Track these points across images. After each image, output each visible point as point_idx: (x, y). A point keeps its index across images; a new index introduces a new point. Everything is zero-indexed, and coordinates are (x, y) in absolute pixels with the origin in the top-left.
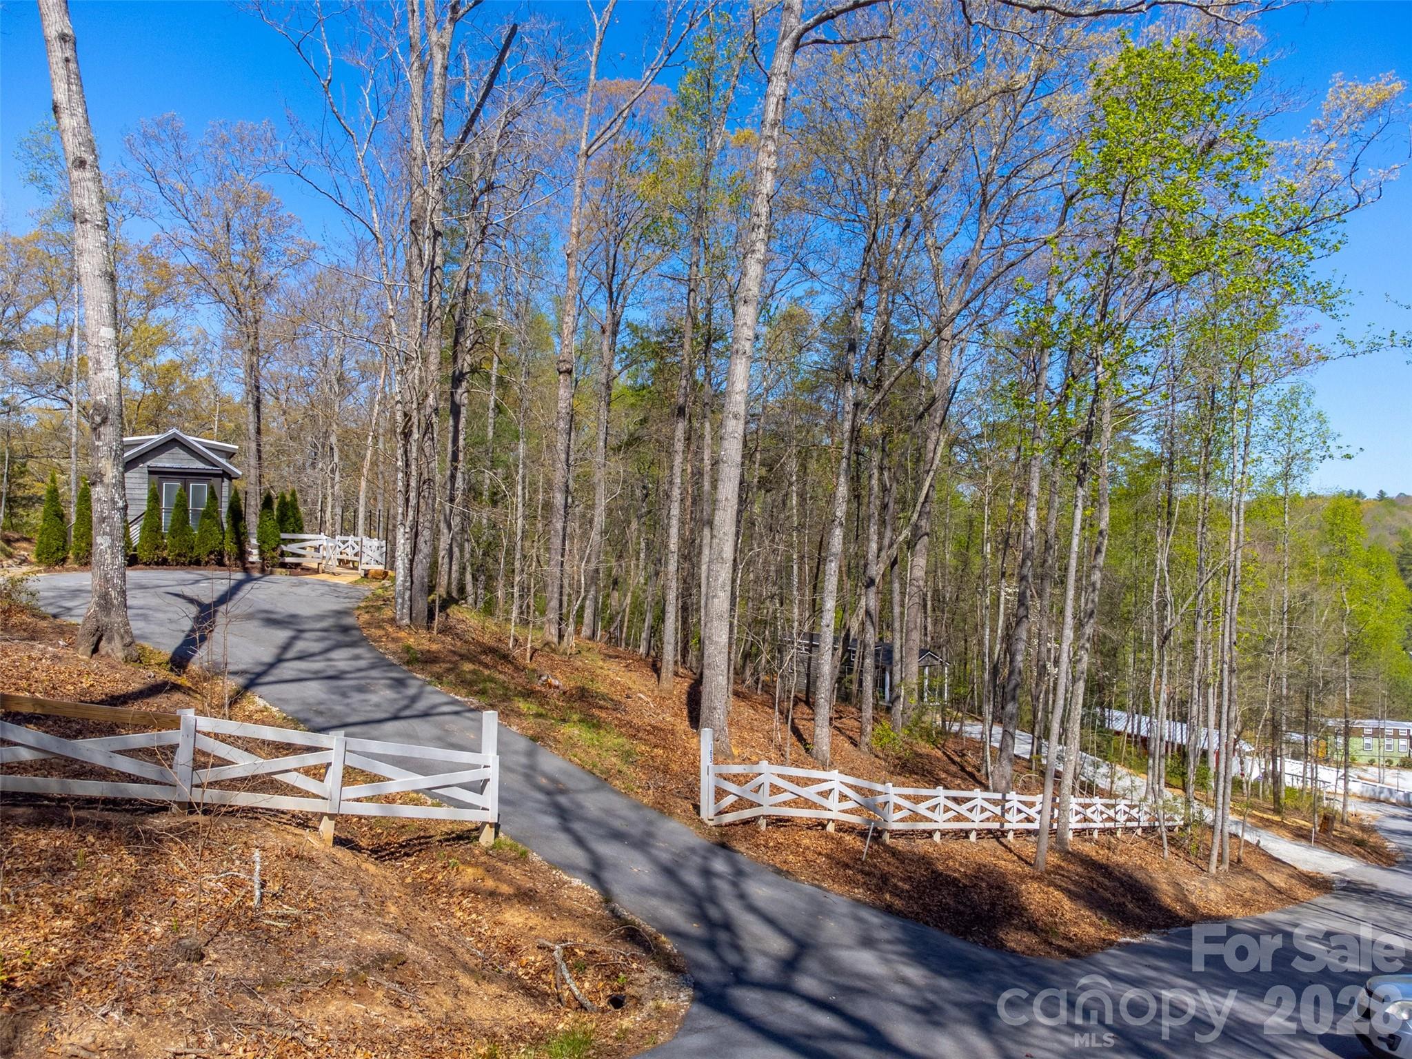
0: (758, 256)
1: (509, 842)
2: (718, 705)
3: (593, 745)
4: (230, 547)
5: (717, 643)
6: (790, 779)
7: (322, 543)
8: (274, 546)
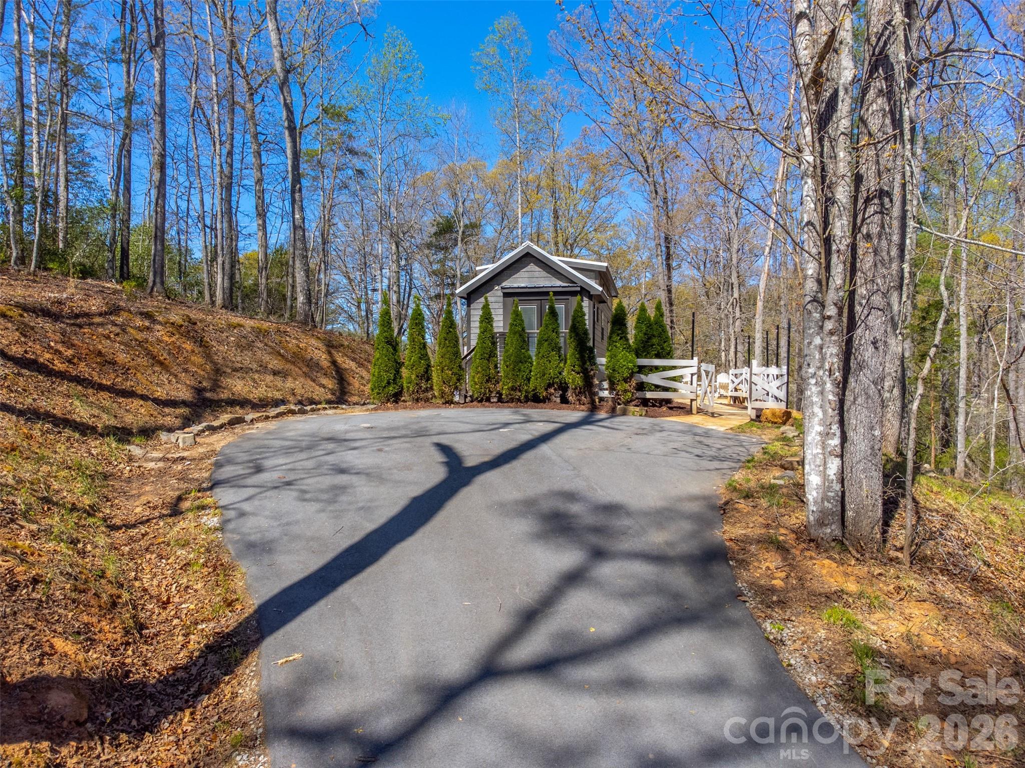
4: (573, 378)
7: (695, 370)
8: (626, 375)
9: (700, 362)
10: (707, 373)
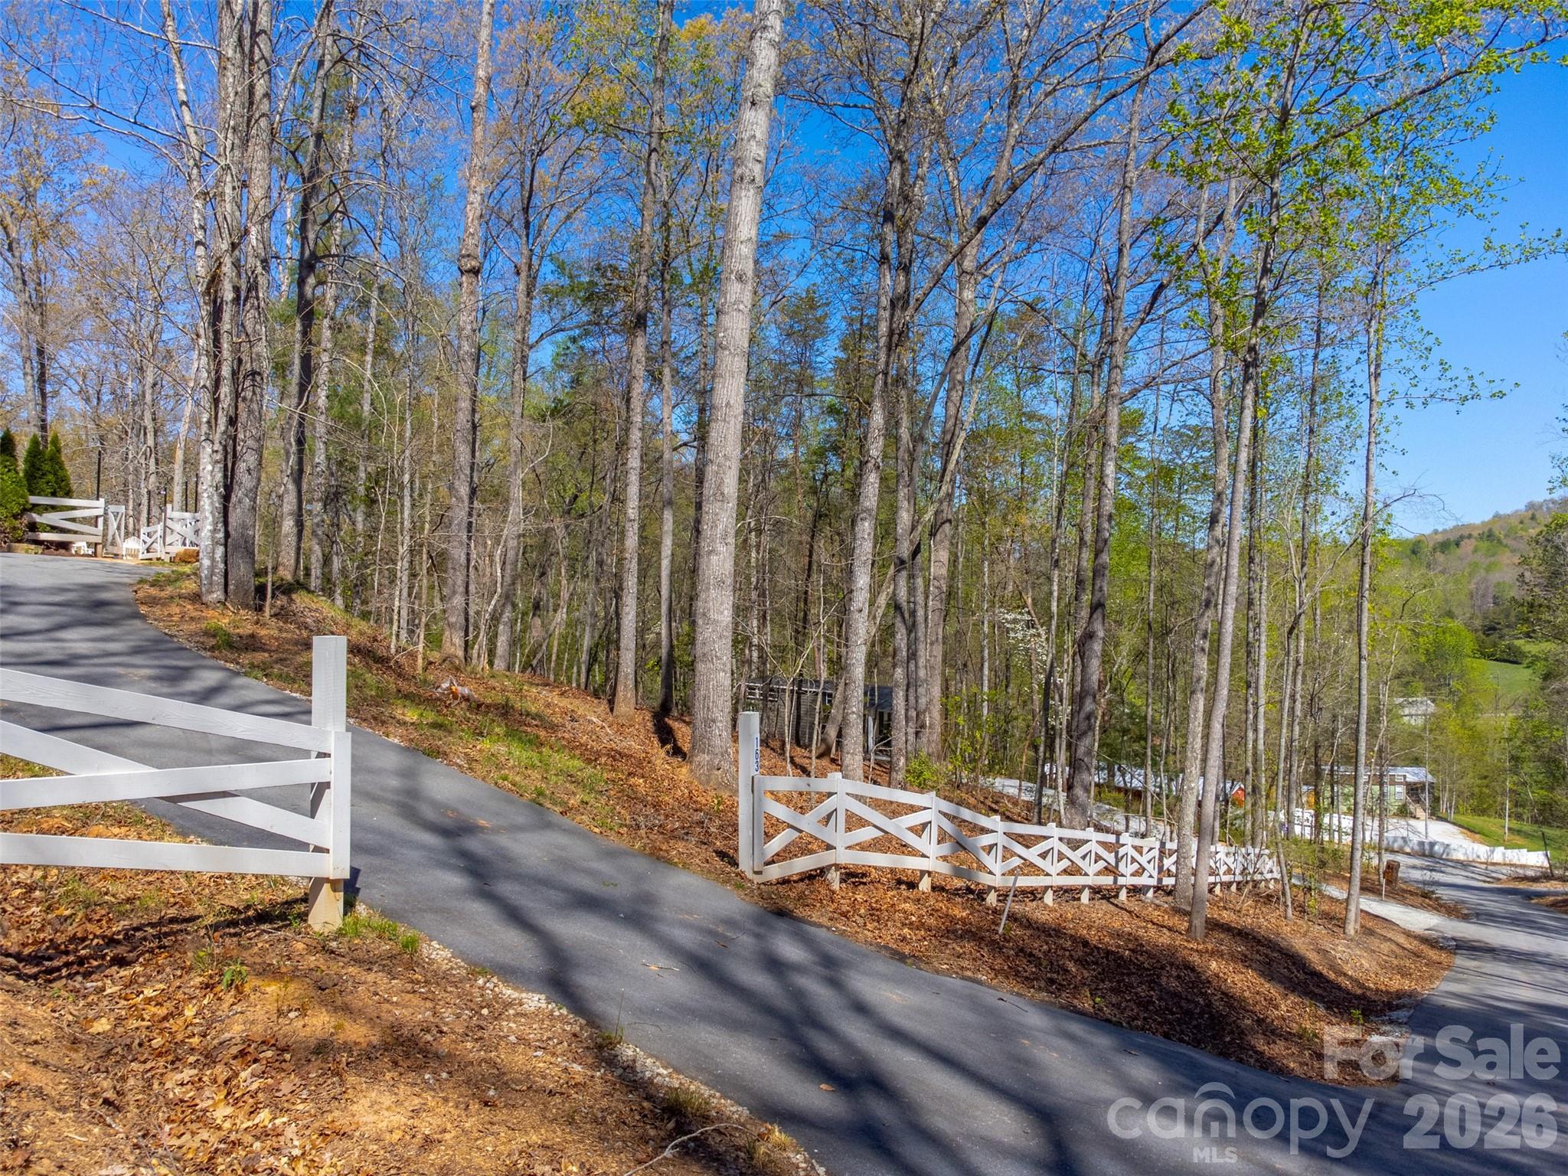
0: (770, 35)
1: (377, 921)
2: (718, 715)
3: (533, 766)
5: (716, 622)
6: (877, 804)
7: (101, 512)
8: (16, 510)
9: (107, 503)
10: (116, 515)
